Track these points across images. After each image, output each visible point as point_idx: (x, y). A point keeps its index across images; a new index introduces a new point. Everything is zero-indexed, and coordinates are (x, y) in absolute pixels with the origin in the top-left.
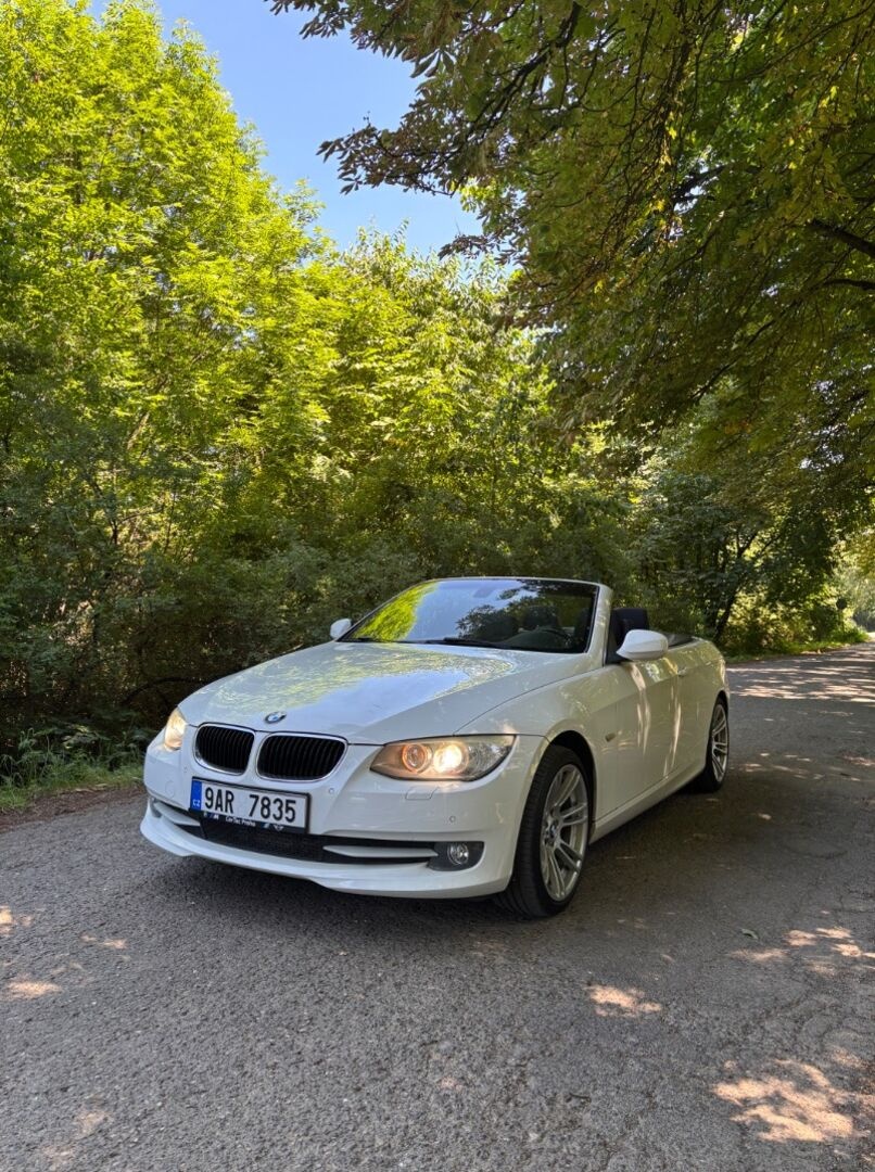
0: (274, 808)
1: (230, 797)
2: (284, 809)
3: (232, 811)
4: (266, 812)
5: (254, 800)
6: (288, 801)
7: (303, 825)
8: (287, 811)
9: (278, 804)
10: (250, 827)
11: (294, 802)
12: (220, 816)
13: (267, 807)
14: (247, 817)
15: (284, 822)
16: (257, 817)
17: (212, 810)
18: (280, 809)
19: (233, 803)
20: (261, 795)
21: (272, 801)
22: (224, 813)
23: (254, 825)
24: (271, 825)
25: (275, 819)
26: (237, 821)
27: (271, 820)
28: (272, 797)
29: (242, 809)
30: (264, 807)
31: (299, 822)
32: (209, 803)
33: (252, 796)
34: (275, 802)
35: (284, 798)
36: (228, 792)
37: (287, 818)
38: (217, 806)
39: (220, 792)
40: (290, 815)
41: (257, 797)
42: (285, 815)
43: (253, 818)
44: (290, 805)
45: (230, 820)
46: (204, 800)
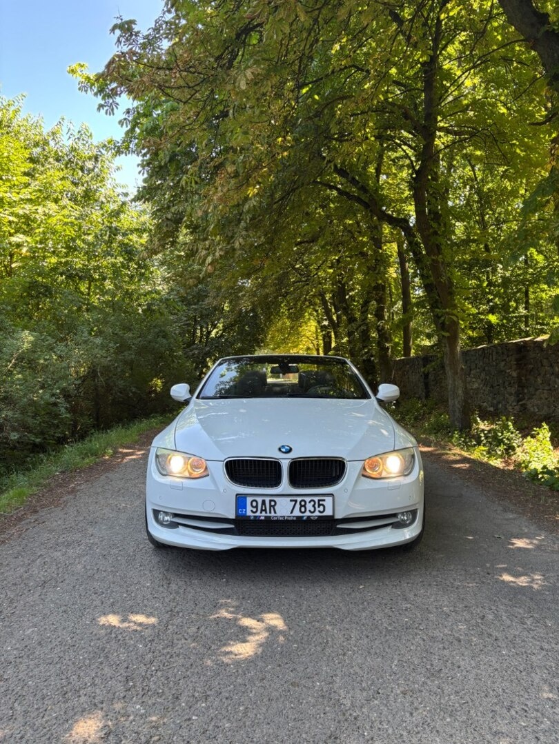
0: (310, 507)
1: (273, 503)
2: (317, 506)
3: (275, 513)
4: (303, 509)
5: (294, 503)
6: (319, 501)
7: (331, 514)
8: (319, 507)
9: (312, 503)
10: (293, 520)
11: (324, 500)
12: (265, 517)
13: (305, 506)
14: (289, 514)
15: (317, 513)
16: (297, 513)
17: (258, 514)
18: (314, 506)
19: (276, 507)
20: (299, 499)
21: (308, 502)
22: (268, 514)
23: (295, 519)
24: (309, 517)
25: (311, 511)
26: (281, 519)
27: (308, 514)
28: (308, 499)
29: (284, 509)
30: (301, 506)
31: (328, 512)
32: (255, 510)
33: (291, 501)
34: (310, 502)
35: (316, 499)
36: (271, 501)
37: (320, 511)
38: (262, 511)
39: (264, 502)
41: (296, 501)
42: (317, 509)
43: (293, 514)
44: (321, 503)
45: (275, 519)
46: (249, 508)
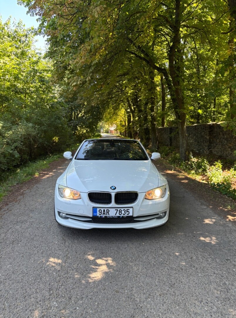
0: (123, 212)
1: (108, 211)
2: (126, 212)
3: (109, 215)
5: (116, 211)
6: (127, 210)
7: (132, 215)
8: (127, 212)
9: (124, 211)
10: (116, 218)
11: (129, 210)
12: (105, 216)
13: (121, 212)
14: (114, 215)
15: (126, 215)
16: (118, 215)
17: (102, 215)
18: (125, 212)
19: (109, 213)
20: (119, 209)
21: (122, 210)
22: (106, 215)
24: (123, 216)
25: (123, 214)
26: (111, 217)
27: (122, 215)
28: (122, 209)
29: (112, 213)
30: (120, 212)
32: (100, 213)
33: (116, 210)
34: (123, 210)
35: (126, 209)
36: (107, 210)
37: (127, 214)
39: (104, 210)
40: (128, 213)
41: (117, 210)
43: (116, 215)
44: (128, 211)
45: (109, 217)
46: (98, 213)
